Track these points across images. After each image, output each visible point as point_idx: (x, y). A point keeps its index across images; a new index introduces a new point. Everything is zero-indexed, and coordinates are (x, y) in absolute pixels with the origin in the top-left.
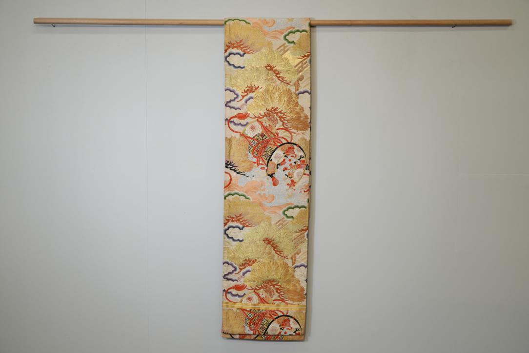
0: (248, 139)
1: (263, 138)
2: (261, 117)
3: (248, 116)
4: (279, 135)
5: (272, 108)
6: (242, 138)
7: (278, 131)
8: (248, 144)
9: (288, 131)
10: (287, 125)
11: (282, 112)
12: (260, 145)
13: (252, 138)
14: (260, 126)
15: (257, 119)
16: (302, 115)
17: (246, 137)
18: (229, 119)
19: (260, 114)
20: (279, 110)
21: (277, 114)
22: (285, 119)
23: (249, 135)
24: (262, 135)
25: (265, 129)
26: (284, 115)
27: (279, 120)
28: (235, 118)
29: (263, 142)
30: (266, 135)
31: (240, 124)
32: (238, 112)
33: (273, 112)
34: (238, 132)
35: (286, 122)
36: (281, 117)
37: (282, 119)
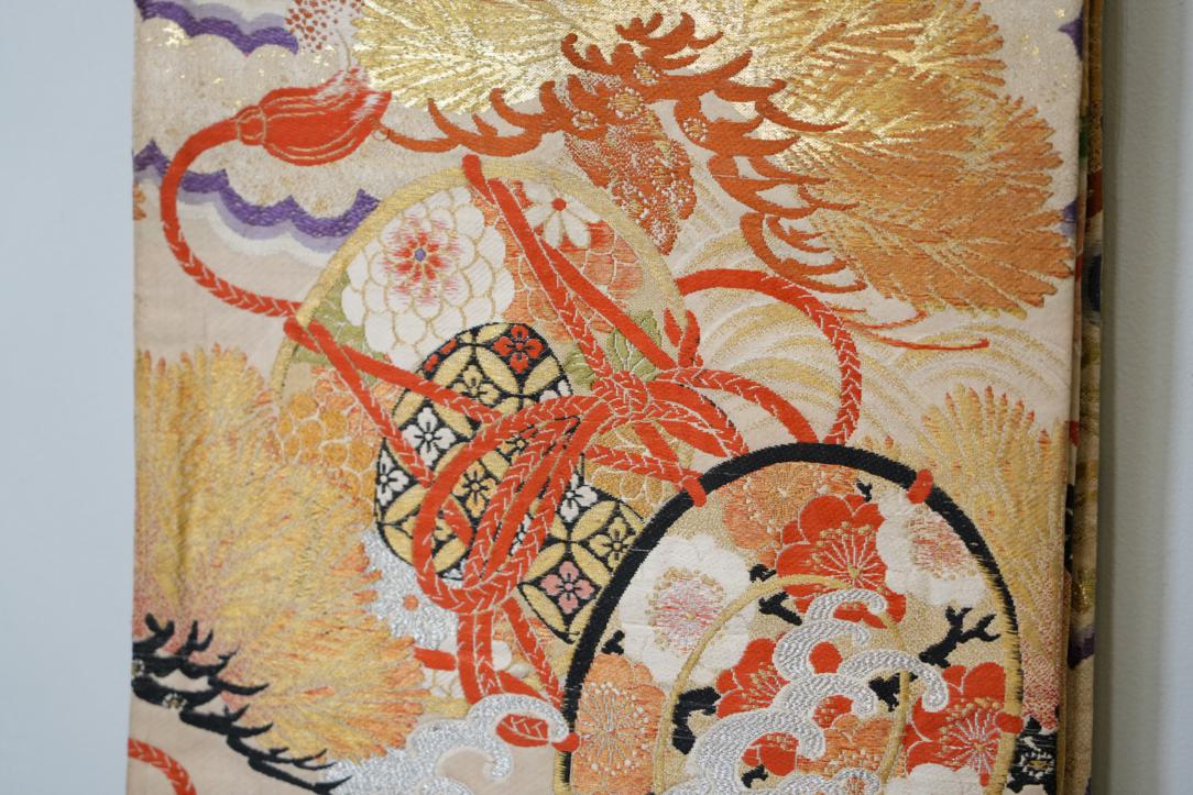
0: (366, 379)
1: (521, 379)
2: (506, 130)
3: (372, 123)
4: (710, 352)
5: (637, 30)
6: (311, 375)
7: (696, 301)
8: (372, 442)
9: (817, 312)
10: (796, 239)
11: (746, 77)
12: (496, 464)
13: (404, 380)
14: (495, 244)
15: (461, 151)
16: (982, 116)
17: (353, 365)
18: (169, 150)
19: (496, 98)
20: (708, 61)
21: (687, 94)
22: (778, 160)
23: (377, 342)
24: (522, 347)
25: (546, 279)
26: (769, 112)
27: (703, 177)
28: (236, 144)
29: (524, 428)
30: (562, 348)
31: (288, 212)
32: (266, 71)
33: (647, 77)
34: (264, 306)
35: (783, 195)
36: (729, 139)
37: (744, 166)
